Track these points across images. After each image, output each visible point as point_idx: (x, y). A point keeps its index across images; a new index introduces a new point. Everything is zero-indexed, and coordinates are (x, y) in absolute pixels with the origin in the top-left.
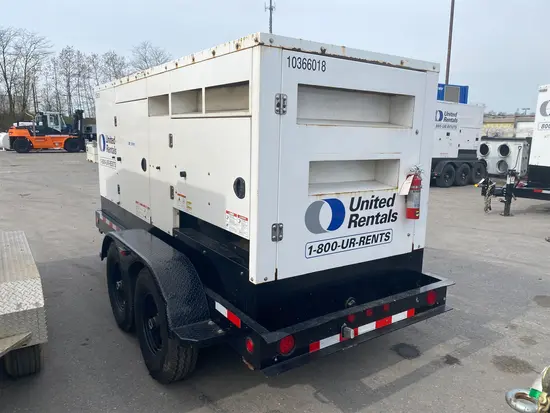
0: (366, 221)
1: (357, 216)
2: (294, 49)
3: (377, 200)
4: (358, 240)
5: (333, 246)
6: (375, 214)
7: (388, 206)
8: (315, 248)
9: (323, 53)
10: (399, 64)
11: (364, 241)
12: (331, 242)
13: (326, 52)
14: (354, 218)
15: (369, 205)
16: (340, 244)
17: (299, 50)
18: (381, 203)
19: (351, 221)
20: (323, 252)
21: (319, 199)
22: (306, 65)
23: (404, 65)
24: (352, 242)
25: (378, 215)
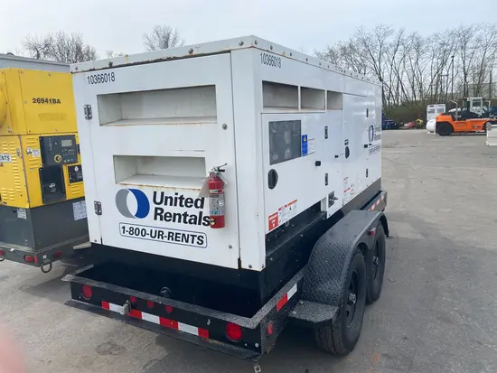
0: (173, 217)
1: (162, 210)
2: (91, 70)
3: (182, 198)
4: (166, 234)
5: (142, 233)
6: (182, 213)
7: (197, 207)
8: (127, 229)
9: (111, 66)
10: (188, 54)
11: (173, 236)
12: (141, 228)
13: (114, 65)
14: (159, 211)
15: (173, 201)
16: (148, 232)
17: (94, 70)
18: (186, 202)
19: (156, 214)
20: (134, 235)
21: (124, 187)
22: (100, 79)
23: (194, 53)
24: (160, 234)
25: (185, 215)
